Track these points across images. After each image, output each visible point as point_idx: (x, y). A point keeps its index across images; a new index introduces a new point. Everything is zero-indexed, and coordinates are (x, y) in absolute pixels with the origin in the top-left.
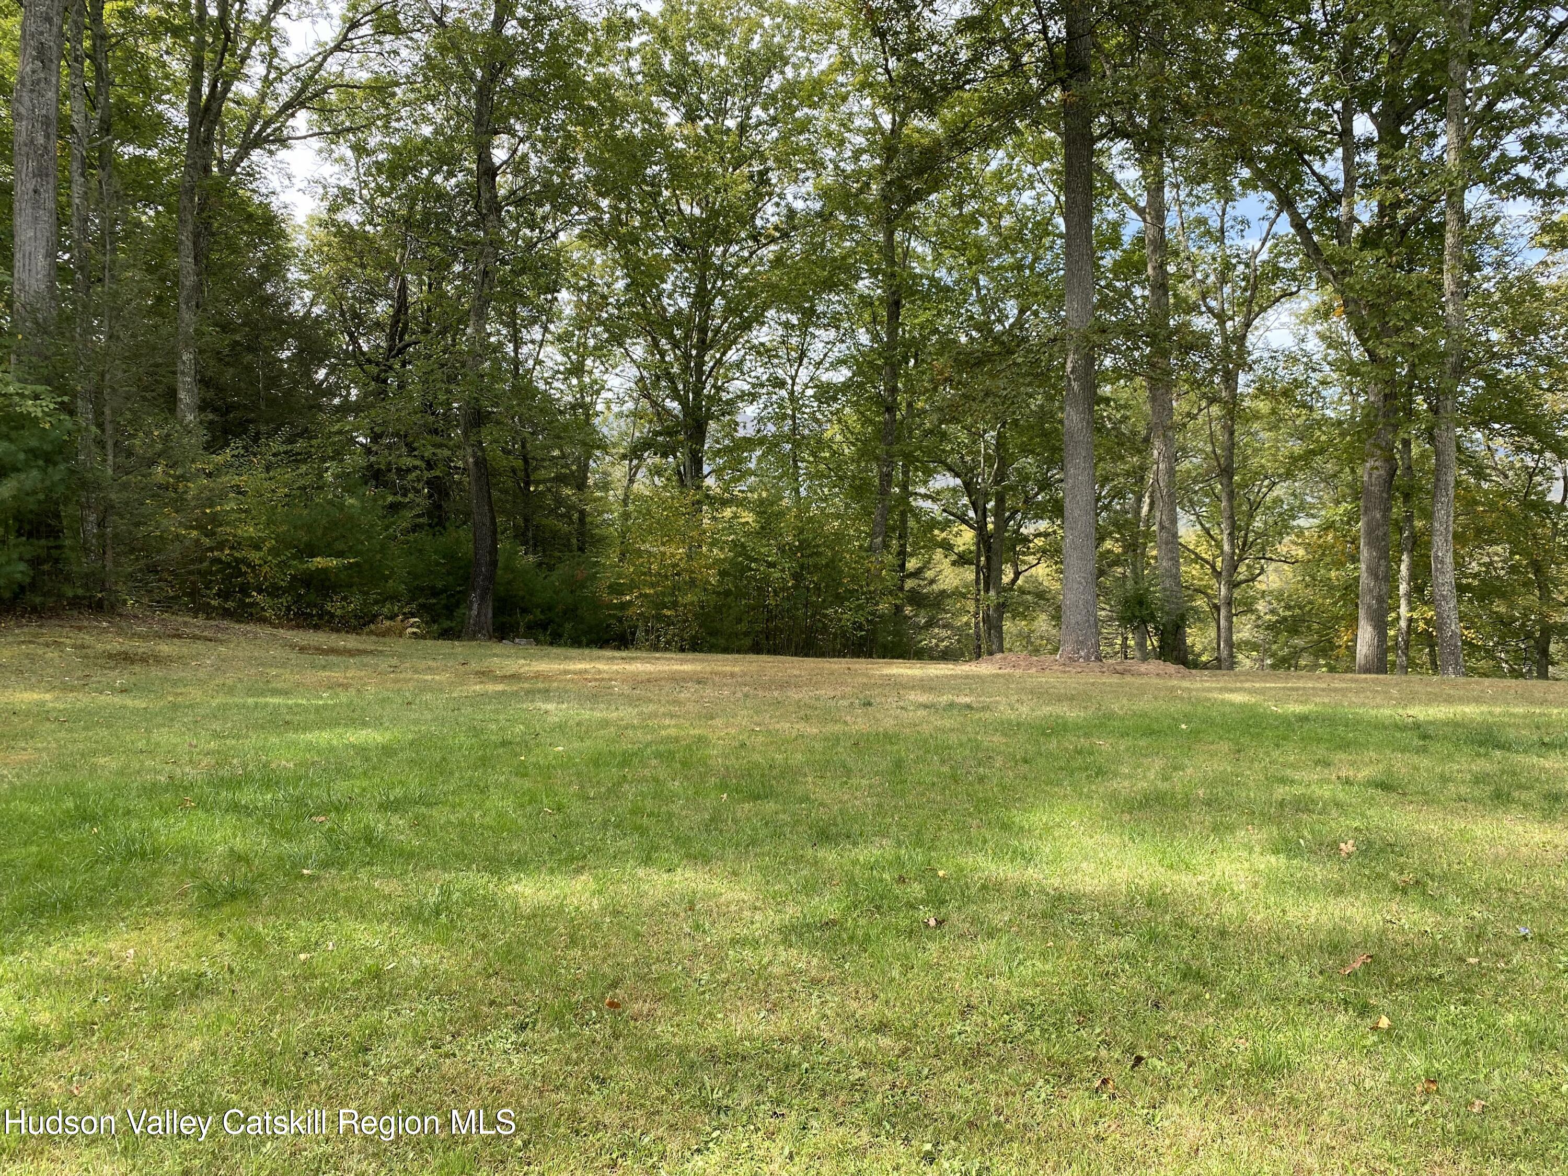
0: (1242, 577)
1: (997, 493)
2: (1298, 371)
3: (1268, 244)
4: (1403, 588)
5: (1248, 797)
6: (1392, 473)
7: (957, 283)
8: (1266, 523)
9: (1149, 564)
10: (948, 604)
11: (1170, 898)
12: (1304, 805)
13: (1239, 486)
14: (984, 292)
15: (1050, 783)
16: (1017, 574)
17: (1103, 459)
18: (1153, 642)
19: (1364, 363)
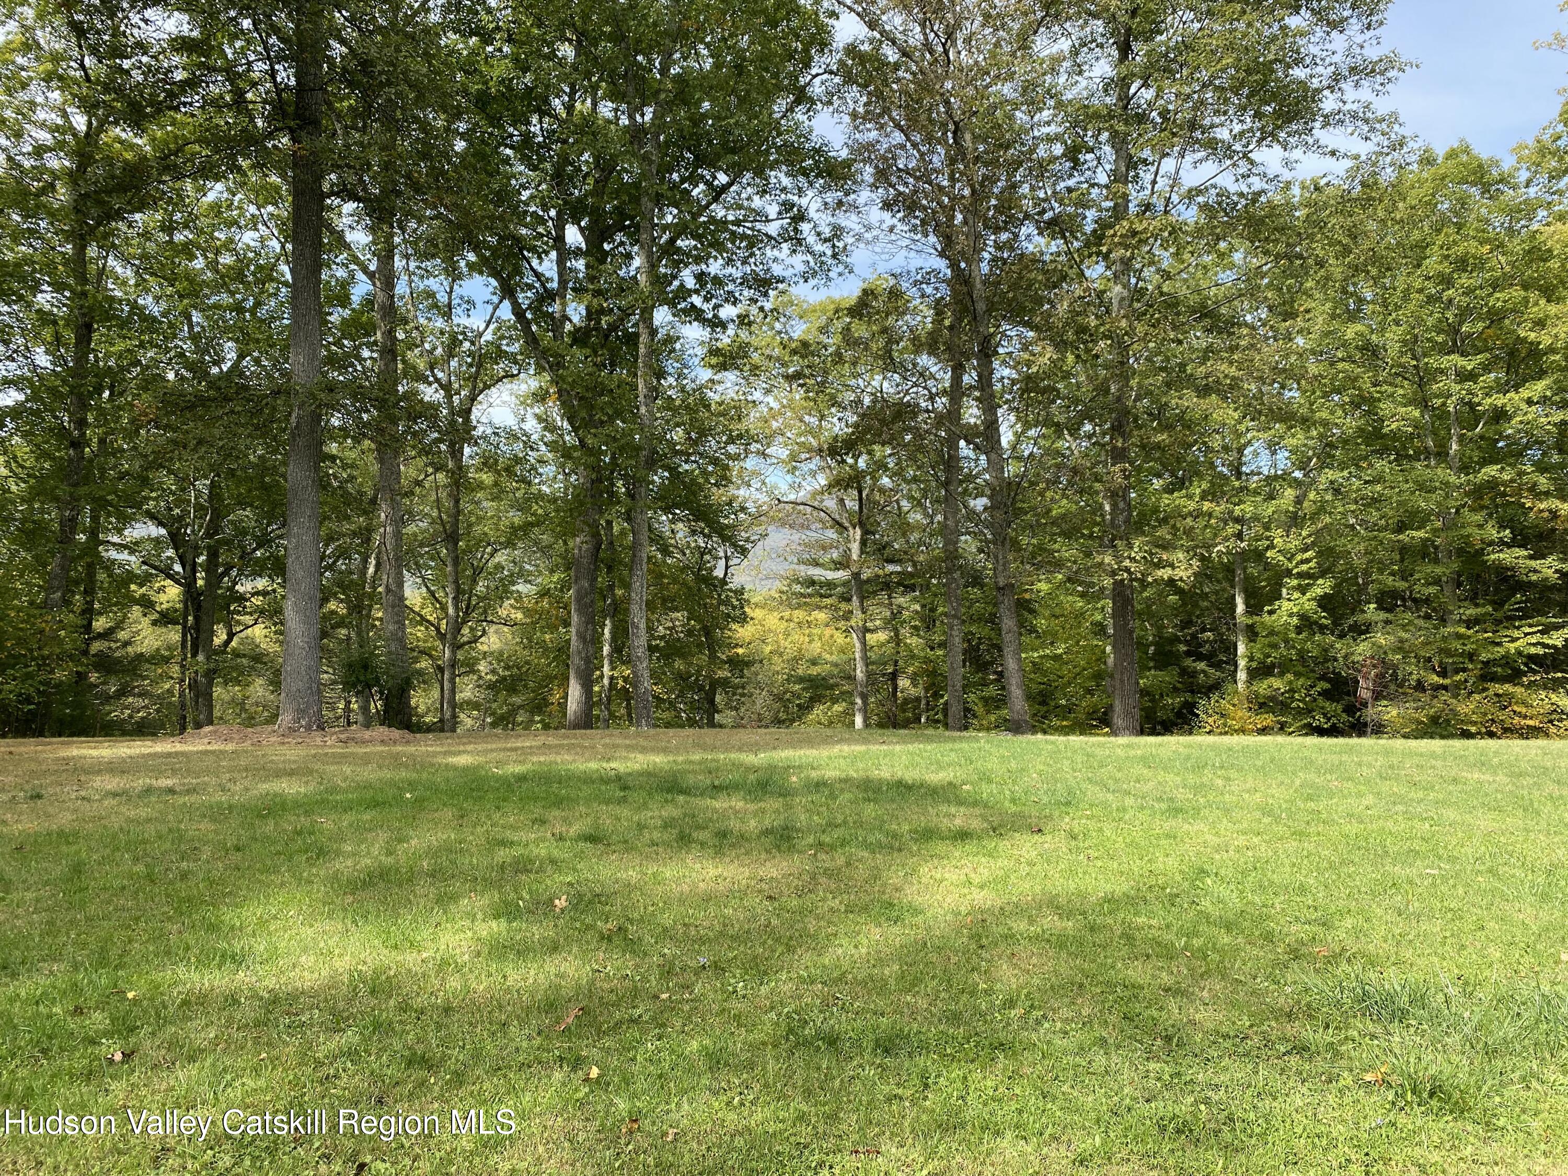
0: (465, 639)
1: (209, 547)
2: (518, 447)
3: (492, 327)
4: (606, 649)
5: (471, 863)
6: (598, 548)
7: (164, 315)
8: (488, 587)
9: (374, 626)
10: (147, 669)
11: (395, 981)
12: (522, 866)
13: (464, 551)
14: (197, 329)
15: (266, 870)
16: (231, 636)
17: (330, 518)
18: (376, 705)
19: (574, 447)
